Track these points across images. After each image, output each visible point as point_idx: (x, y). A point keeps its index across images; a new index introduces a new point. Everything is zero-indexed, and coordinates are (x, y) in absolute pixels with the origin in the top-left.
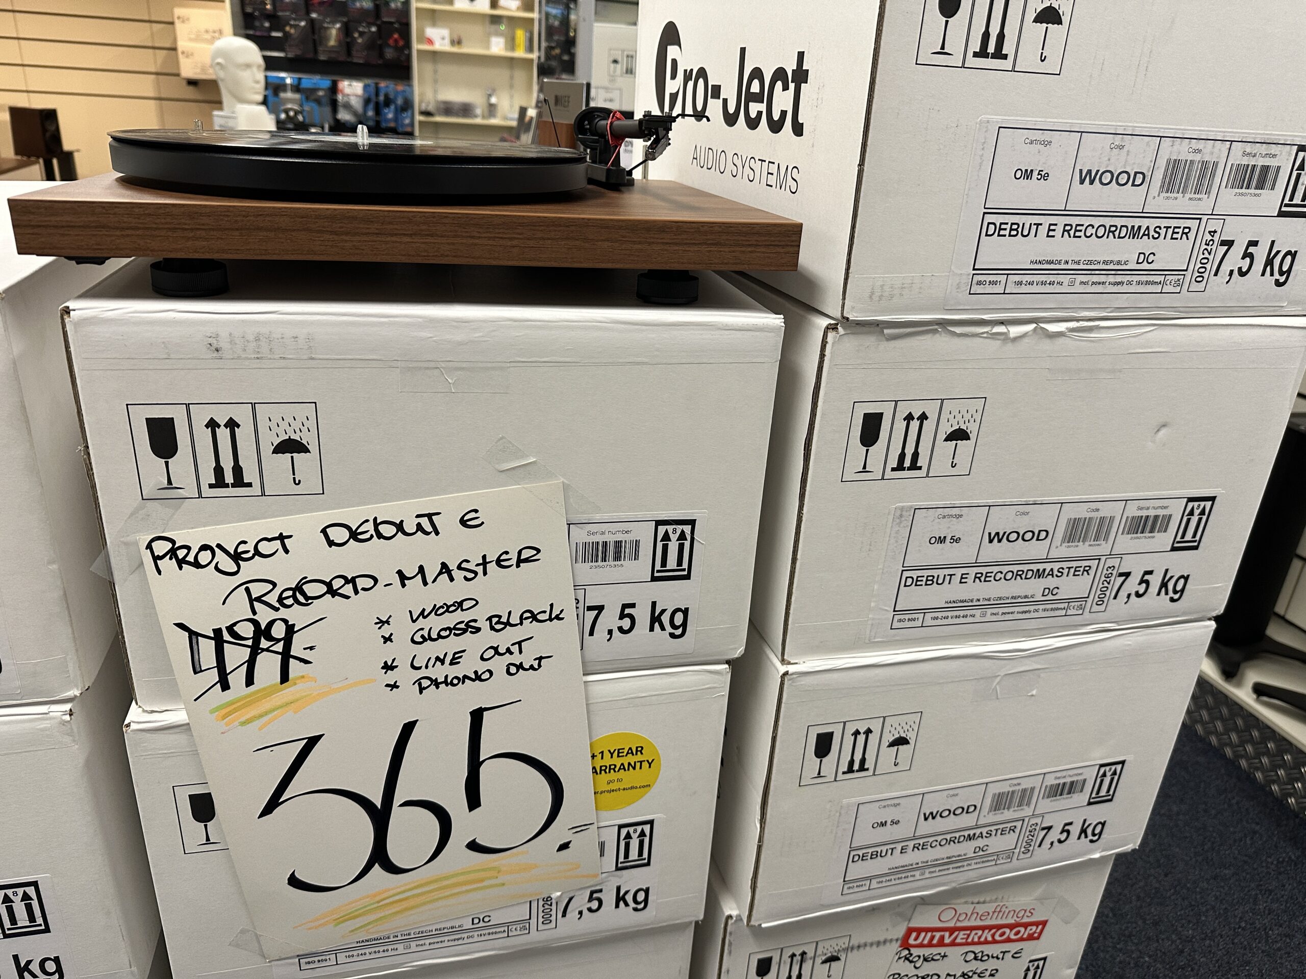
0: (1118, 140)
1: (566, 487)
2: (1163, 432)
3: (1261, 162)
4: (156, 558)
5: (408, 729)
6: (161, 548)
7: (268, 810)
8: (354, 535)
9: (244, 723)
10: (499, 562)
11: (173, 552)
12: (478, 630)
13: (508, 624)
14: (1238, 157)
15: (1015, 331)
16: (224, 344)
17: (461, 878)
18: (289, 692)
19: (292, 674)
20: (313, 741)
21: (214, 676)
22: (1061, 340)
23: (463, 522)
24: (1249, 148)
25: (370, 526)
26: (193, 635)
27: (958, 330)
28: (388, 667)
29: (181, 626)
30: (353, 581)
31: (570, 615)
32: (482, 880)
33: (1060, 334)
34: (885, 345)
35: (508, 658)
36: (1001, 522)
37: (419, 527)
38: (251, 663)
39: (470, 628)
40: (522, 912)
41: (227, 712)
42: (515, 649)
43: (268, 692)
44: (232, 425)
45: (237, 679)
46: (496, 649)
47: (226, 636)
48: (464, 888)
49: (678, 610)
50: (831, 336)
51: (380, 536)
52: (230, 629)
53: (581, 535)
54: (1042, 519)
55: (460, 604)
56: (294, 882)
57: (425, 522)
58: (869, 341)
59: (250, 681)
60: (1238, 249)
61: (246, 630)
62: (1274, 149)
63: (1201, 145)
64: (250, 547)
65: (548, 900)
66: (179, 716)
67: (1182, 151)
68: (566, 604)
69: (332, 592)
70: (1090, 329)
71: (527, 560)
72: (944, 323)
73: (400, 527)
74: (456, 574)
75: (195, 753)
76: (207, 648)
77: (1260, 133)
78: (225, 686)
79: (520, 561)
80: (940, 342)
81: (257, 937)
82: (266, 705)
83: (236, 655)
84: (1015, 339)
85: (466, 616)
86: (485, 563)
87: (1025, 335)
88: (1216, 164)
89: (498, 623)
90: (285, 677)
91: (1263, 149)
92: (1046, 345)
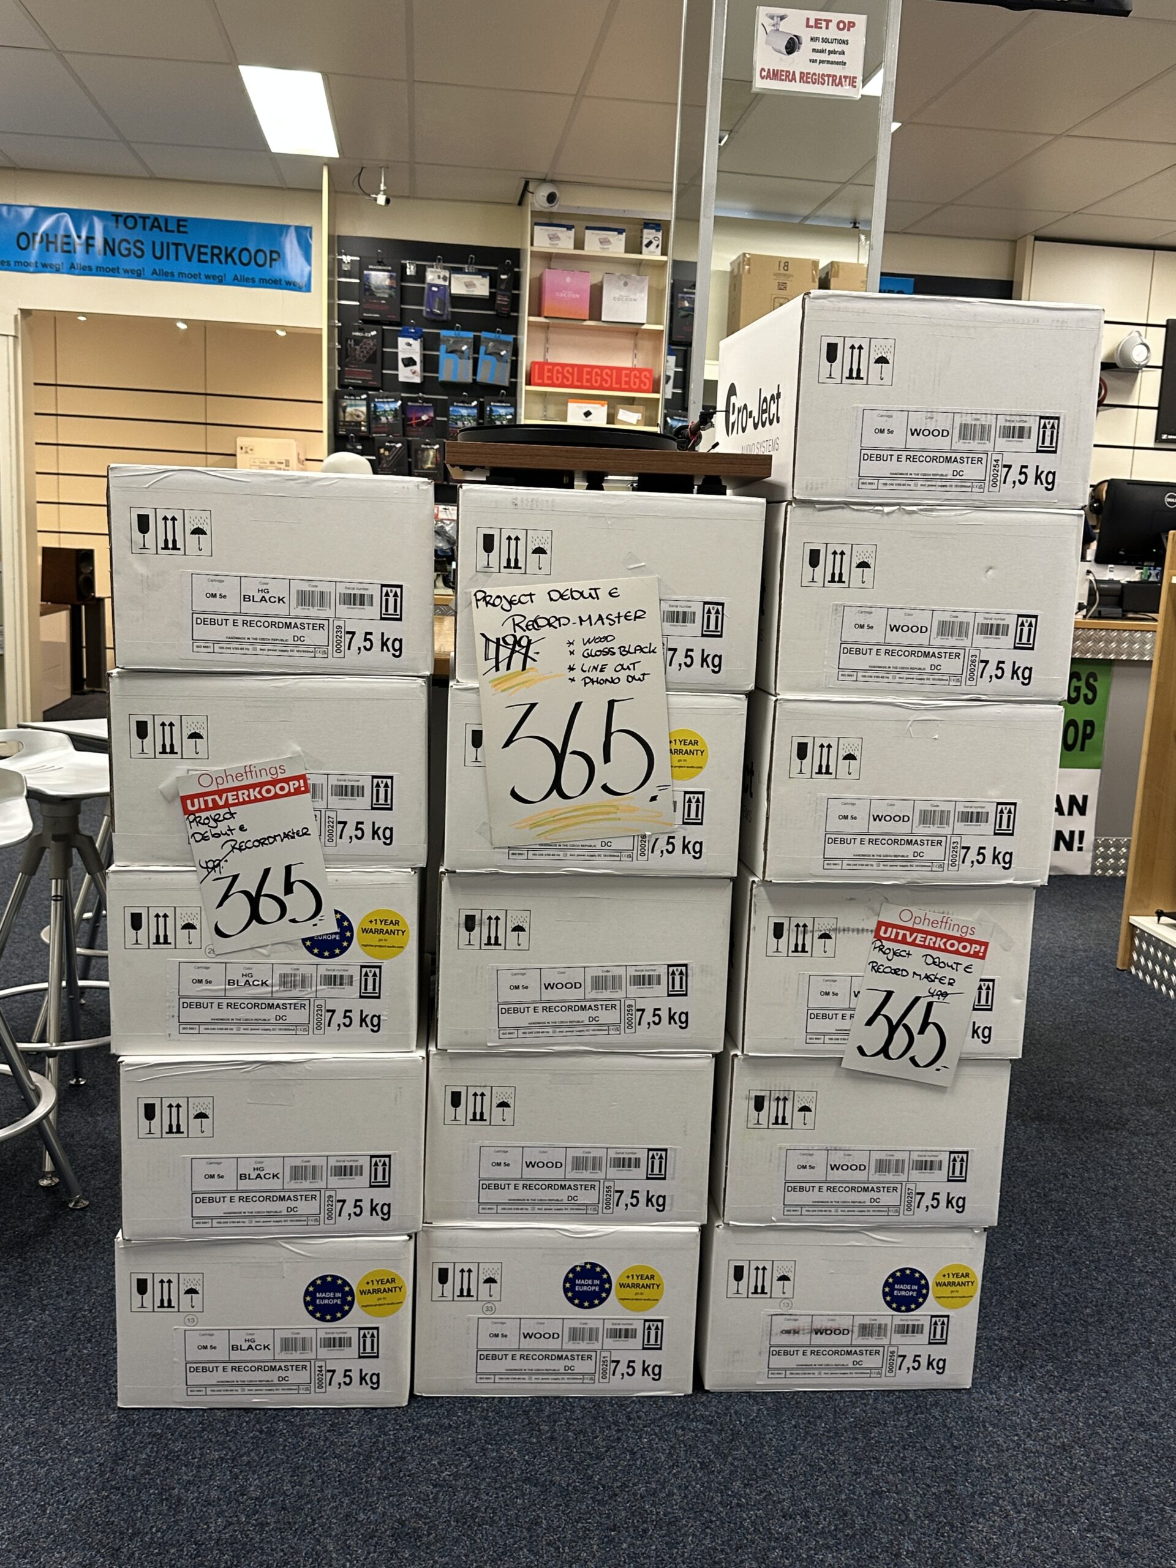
0: (929, 415)
1: (659, 580)
2: (990, 572)
3: (1018, 425)
4: (478, 600)
5: (578, 705)
6: (480, 595)
7: (506, 745)
8: (561, 596)
9: (502, 691)
10: (626, 617)
11: (484, 598)
12: (614, 653)
13: (628, 652)
14: (1002, 422)
15: (887, 509)
16: (519, 503)
17: (598, 810)
18: (526, 676)
19: (528, 666)
20: (533, 706)
21: (493, 662)
22: (915, 516)
23: (610, 594)
24: (1008, 418)
25: (568, 592)
26: (487, 640)
27: (855, 507)
28: (571, 669)
29: (483, 635)
30: (558, 620)
31: (659, 650)
32: (608, 813)
33: (913, 512)
34: (817, 513)
35: (627, 672)
36: (897, 619)
37: (590, 595)
38: (510, 657)
39: (610, 652)
40: (626, 844)
41: (496, 683)
42: (631, 667)
43: (516, 674)
44: (517, 539)
45: (503, 666)
46: (622, 665)
47: (501, 642)
48: (601, 817)
49: (715, 656)
50: (789, 507)
51: (573, 598)
52: (504, 639)
53: (666, 607)
54: (922, 620)
55: (606, 638)
56: (514, 794)
57: (593, 592)
58: (809, 511)
59: (508, 668)
60: (1015, 470)
61: (510, 640)
62: (1024, 418)
63: (978, 416)
64: (517, 598)
65: (644, 836)
66: (477, 685)
67: (969, 420)
68: (657, 644)
69: (550, 625)
70: (932, 510)
71: (639, 617)
72: (847, 504)
73: (582, 594)
74: (605, 621)
75: (479, 706)
76: (492, 646)
77: (1014, 411)
78: (497, 669)
79: (636, 617)
80: (846, 514)
81: (491, 829)
82: (514, 682)
83: (504, 653)
84: (888, 514)
85: (609, 645)
86: (619, 617)
87: (893, 512)
88: (990, 426)
89: (624, 651)
90: (524, 668)
91: (1018, 418)
92: (906, 517)
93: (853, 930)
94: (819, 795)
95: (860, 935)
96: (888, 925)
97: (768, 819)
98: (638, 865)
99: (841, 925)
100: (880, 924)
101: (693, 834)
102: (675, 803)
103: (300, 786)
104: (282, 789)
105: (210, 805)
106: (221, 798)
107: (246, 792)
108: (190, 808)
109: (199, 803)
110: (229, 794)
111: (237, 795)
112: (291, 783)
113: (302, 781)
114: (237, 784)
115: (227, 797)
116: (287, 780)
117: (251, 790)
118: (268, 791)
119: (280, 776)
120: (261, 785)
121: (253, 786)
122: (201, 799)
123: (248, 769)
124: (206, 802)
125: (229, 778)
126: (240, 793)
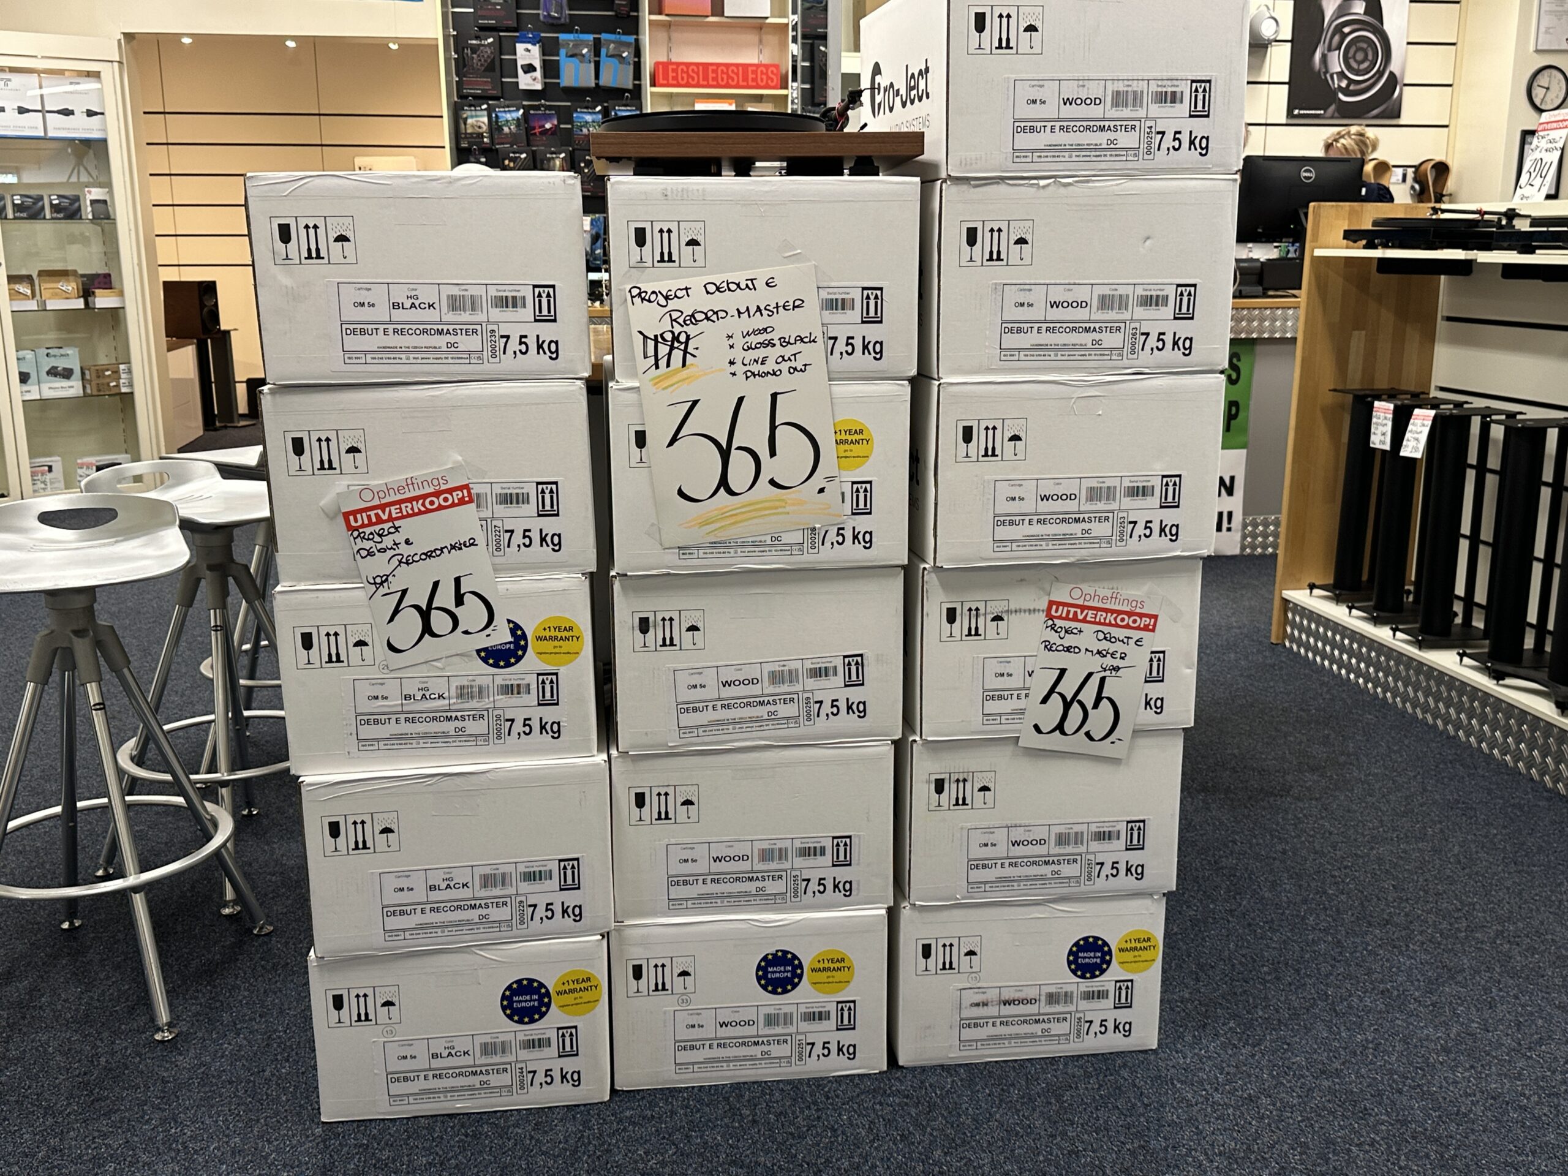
0: (1081, 83)
1: (816, 267)
2: (1148, 242)
3: (1170, 90)
4: (633, 297)
5: (741, 400)
6: (635, 292)
7: (671, 444)
8: (718, 289)
9: (664, 389)
10: (784, 307)
11: (639, 294)
12: (774, 345)
13: (789, 343)
14: (1154, 87)
15: (1042, 183)
16: (669, 193)
17: (767, 504)
18: (685, 373)
19: (687, 363)
20: (695, 403)
21: (652, 360)
22: (1071, 188)
23: (767, 284)
24: (1160, 83)
25: (725, 284)
26: (645, 337)
27: (1011, 182)
28: (732, 363)
29: (640, 332)
30: (716, 313)
31: (820, 340)
32: (776, 508)
33: (1069, 184)
34: (973, 190)
35: (789, 364)
36: (1057, 295)
37: (747, 286)
38: (670, 354)
39: (770, 344)
40: (797, 537)
41: (657, 381)
42: (792, 358)
43: (676, 371)
44: (669, 231)
45: (663, 363)
46: (783, 357)
47: (660, 339)
48: (767, 512)
49: (877, 342)
50: (944, 185)
51: (729, 290)
52: (662, 335)
53: (824, 294)
54: (1082, 294)
55: (765, 329)
56: (681, 493)
57: (749, 283)
58: (964, 188)
59: (668, 365)
60: (1169, 136)
61: (668, 336)
62: (1175, 83)
63: (1130, 83)
64: (672, 293)
65: (814, 529)
66: (636, 384)
67: (1120, 87)
68: (818, 333)
69: (708, 318)
70: (1088, 181)
71: (798, 307)
72: (1003, 179)
73: (738, 285)
74: (764, 312)
75: (641, 405)
76: (651, 344)
77: (1165, 75)
78: (657, 367)
79: (794, 307)
80: (1002, 189)
81: (659, 529)
82: (675, 379)
83: (663, 350)
84: (1044, 187)
85: (768, 337)
86: (777, 307)
87: (1048, 185)
88: (1142, 92)
89: (785, 342)
90: (684, 365)
91: (1169, 83)
92: (1062, 190)
93: (1025, 611)
94: (986, 477)
95: (1032, 615)
96: (1059, 604)
97: (936, 504)
98: (808, 558)
99: (1012, 607)
100: (1051, 603)
101: (863, 524)
102: (843, 494)
103: (463, 497)
104: (446, 500)
105: (374, 520)
106: (384, 512)
107: (409, 505)
108: (353, 524)
109: (362, 519)
110: (393, 508)
111: (400, 509)
112: (454, 494)
113: (465, 491)
114: (399, 497)
115: (390, 511)
116: (450, 491)
117: (414, 503)
118: (432, 503)
119: (443, 487)
120: (424, 497)
121: (416, 499)
122: (364, 515)
123: (409, 482)
124: (369, 517)
125: (391, 491)
126: (403, 506)
